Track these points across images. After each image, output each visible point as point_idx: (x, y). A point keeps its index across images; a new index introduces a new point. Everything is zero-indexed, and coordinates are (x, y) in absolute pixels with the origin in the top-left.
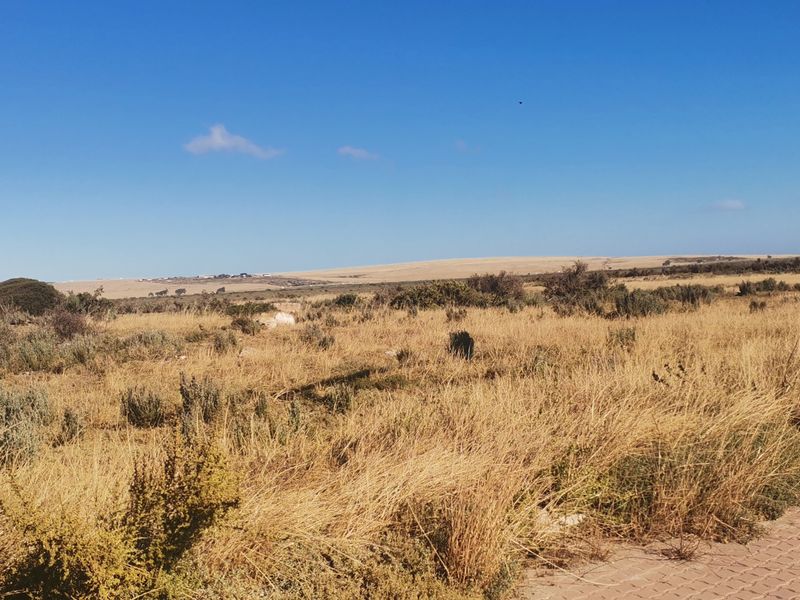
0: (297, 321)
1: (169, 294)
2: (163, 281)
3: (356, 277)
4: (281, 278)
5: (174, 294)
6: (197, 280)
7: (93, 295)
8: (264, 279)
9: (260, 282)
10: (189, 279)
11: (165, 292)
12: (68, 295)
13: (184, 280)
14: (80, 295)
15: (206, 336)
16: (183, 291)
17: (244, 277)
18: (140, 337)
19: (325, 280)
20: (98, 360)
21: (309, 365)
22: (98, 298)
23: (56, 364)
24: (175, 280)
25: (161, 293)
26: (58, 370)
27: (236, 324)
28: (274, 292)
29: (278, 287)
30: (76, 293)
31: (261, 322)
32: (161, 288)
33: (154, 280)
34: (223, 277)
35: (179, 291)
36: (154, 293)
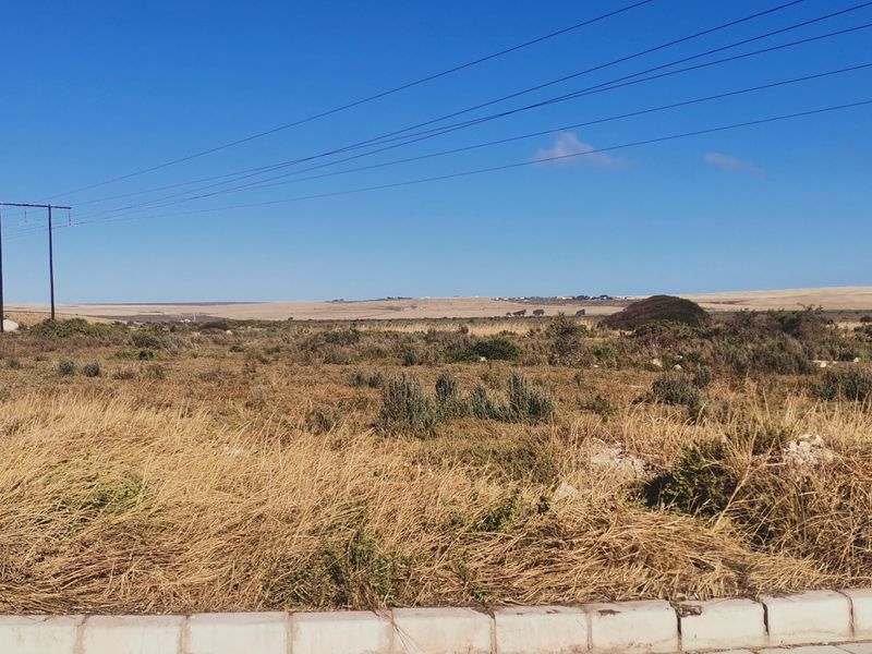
1: (527, 315)
2: (519, 301)
3: (730, 303)
5: (533, 315)
6: (555, 301)
10: (547, 299)
11: (523, 312)
13: (542, 301)
16: (542, 312)
17: (606, 300)
24: (533, 300)
25: (519, 313)
32: (518, 308)
33: (510, 300)
34: (582, 298)
35: (536, 312)
36: (512, 312)
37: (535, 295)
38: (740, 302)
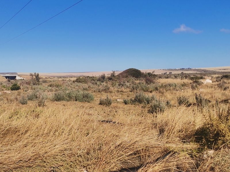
0: (213, 82)
1: (167, 74)
2: (166, 70)
3: (224, 69)
4: (200, 70)
5: (169, 74)
6: (175, 70)
7: (152, 73)
8: (195, 70)
9: (194, 71)
10: (173, 69)
11: (166, 73)
12: (145, 73)
13: (172, 70)
14: (148, 73)
15: (186, 85)
16: (171, 73)
17: (189, 69)
18: (169, 84)
19: (214, 70)
20: (161, 90)
21: (223, 94)
22: (153, 74)
23: (150, 90)
24: (169, 70)
25: (165, 73)
26: (151, 92)
27: (194, 82)
28: (199, 74)
29: (200, 72)
30: (147, 72)
31: (202, 82)
32: (165, 72)
33: (163, 70)
34: (183, 69)
35: (170, 73)
36: (163, 73)
37: (170, 69)
38: (227, 69)
